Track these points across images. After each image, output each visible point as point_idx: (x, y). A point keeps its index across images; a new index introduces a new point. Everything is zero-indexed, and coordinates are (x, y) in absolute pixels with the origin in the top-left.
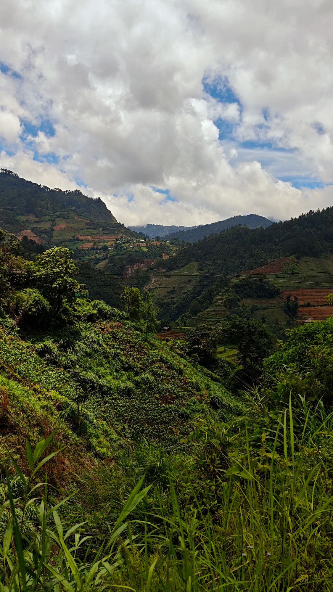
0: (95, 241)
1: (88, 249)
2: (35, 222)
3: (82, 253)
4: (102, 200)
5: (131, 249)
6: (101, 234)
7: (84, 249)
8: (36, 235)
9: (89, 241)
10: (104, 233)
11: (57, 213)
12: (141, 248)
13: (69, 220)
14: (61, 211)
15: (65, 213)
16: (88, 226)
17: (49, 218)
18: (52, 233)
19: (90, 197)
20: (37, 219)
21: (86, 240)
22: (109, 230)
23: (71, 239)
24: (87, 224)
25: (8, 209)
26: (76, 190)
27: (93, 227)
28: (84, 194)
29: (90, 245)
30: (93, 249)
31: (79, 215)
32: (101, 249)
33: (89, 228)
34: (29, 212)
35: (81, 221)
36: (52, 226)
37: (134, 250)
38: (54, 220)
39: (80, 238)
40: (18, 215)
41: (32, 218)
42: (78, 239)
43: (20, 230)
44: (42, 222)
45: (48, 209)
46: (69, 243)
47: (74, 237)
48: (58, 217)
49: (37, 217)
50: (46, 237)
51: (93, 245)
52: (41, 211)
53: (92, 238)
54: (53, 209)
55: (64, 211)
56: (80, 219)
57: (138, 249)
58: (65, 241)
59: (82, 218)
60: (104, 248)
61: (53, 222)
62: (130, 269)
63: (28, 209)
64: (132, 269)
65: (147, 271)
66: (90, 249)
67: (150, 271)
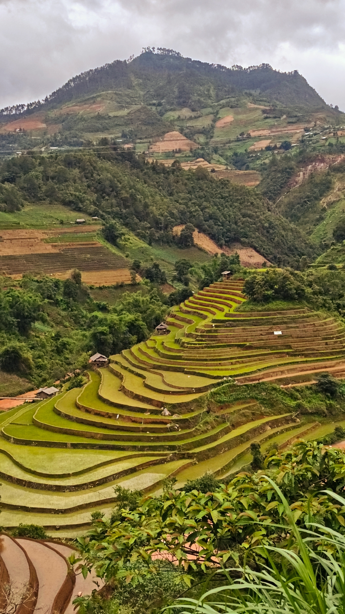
0: (274, 136)
1: (262, 150)
2: (191, 118)
3: (252, 156)
4: (300, 73)
5: (323, 142)
6: (285, 124)
7: (256, 150)
8: (185, 138)
9: (266, 138)
10: (289, 123)
11: (222, 102)
12: (340, 139)
13: (240, 109)
14: (228, 98)
15: (233, 99)
16: (265, 115)
17: (210, 110)
18: (213, 133)
19: (284, 72)
20: (193, 114)
21: (259, 136)
22: (296, 116)
23: (238, 138)
24: (264, 112)
25: (154, 104)
26: (263, 64)
27: (274, 116)
28: (274, 69)
29: (264, 144)
30: (268, 148)
31: (255, 101)
32: (280, 148)
33: (266, 118)
34: (183, 104)
35: (257, 109)
36: (214, 121)
37: (327, 144)
38: (217, 113)
39: (253, 134)
40: (167, 111)
41: (186, 112)
42: (249, 137)
43: (164, 133)
44: (199, 117)
45: (209, 97)
46: (238, 143)
47: (242, 134)
48: (223, 106)
49: (193, 110)
50: (202, 139)
51: (271, 143)
52: (199, 101)
53: (269, 132)
54: (217, 95)
55: (233, 97)
56: (256, 106)
57: (333, 141)
58: (230, 142)
59: (260, 105)
60: (284, 145)
61: (215, 116)
62: (301, 173)
63: (181, 100)
64: (304, 174)
65: (328, 174)
66: (264, 149)
67: (333, 173)
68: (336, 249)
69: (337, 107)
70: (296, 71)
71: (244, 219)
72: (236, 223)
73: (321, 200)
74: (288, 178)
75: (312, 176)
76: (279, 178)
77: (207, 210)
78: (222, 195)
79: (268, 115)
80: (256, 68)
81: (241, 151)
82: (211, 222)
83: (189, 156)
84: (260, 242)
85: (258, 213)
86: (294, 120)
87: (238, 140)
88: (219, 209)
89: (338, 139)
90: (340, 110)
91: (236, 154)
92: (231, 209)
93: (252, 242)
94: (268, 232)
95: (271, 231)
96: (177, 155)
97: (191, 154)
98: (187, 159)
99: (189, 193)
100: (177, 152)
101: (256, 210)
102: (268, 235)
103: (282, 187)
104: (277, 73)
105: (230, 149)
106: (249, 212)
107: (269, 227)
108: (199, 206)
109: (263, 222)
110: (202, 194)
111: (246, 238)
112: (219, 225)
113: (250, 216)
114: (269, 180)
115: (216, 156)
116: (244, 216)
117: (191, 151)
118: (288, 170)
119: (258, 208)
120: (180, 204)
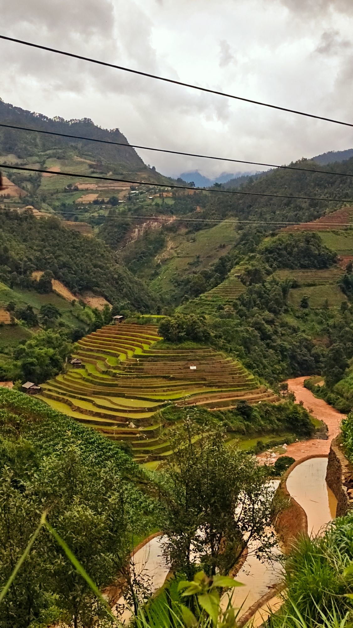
0: (101, 191)
1: (90, 204)
2: (17, 165)
3: (80, 209)
4: (121, 131)
5: (150, 201)
7: (84, 203)
8: (13, 184)
9: (94, 192)
10: (115, 180)
11: (48, 152)
12: (166, 200)
13: (66, 161)
14: (55, 149)
15: (60, 151)
16: (92, 170)
17: (36, 158)
18: (40, 181)
19: (105, 129)
20: (19, 161)
21: (87, 190)
22: (122, 174)
23: (65, 189)
24: (91, 166)
26: (85, 119)
27: (101, 171)
28: (95, 125)
29: (92, 197)
30: (96, 202)
31: (81, 155)
32: (108, 203)
33: (93, 172)
34: (9, 150)
35: (84, 163)
37: (154, 203)
38: (44, 162)
39: (80, 187)
41: (12, 158)
42: (77, 189)
45: (36, 146)
46: (65, 194)
47: (70, 186)
48: (50, 157)
49: (19, 157)
50: (29, 186)
51: (98, 197)
52: (26, 149)
53: (97, 186)
54: (44, 145)
55: (59, 149)
56: (82, 160)
57: (159, 201)
58: (57, 192)
59: (85, 159)
60: (112, 200)
61: (41, 165)
62: (137, 230)
63: (8, 146)
64: (139, 231)
65: (162, 233)
66: (92, 202)
67: (166, 232)
68: (194, 302)
69: (154, 168)
70: (117, 129)
71: (95, 270)
72: (88, 272)
73: (155, 256)
74: (124, 233)
75: (146, 233)
76: (115, 232)
77: (61, 258)
78: (74, 246)
79: (95, 170)
80: (78, 122)
81: (69, 202)
82: (65, 270)
83: (19, 203)
84: (110, 292)
85: (108, 265)
86: (120, 177)
87: (65, 191)
88: (71, 258)
89: (163, 200)
90: (157, 170)
91: (64, 205)
92: (82, 259)
93: (103, 291)
94: (117, 283)
95: (120, 283)
96: (6, 200)
97: (20, 201)
98: (16, 205)
99: (43, 240)
100: (5, 198)
101: (106, 262)
102: (117, 286)
103: (118, 242)
104: (98, 129)
105: (57, 199)
106: (99, 263)
107: (118, 279)
108: (54, 254)
109: (113, 273)
110: (55, 242)
111: (98, 287)
112: (72, 274)
113: (101, 267)
114: (106, 234)
115: (44, 205)
116: (95, 266)
117: (20, 198)
118: (124, 226)
119: (107, 260)
120: (35, 250)
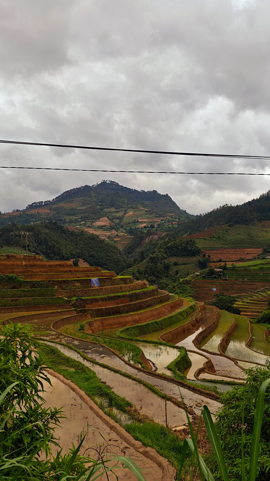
0: (148, 222)
1: (142, 228)
2: (115, 212)
3: (137, 230)
4: (169, 195)
5: (166, 226)
6: (154, 217)
7: (140, 227)
8: (109, 220)
9: (145, 222)
10: (156, 217)
11: (129, 206)
13: (136, 210)
14: (132, 204)
15: (134, 205)
16: (146, 213)
17: (123, 209)
18: (123, 219)
19: (162, 194)
20: (116, 210)
21: (142, 222)
23: (133, 222)
24: (146, 211)
25: (100, 205)
26: (154, 190)
27: (150, 213)
29: (144, 225)
30: (145, 227)
31: (144, 207)
32: (150, 227)
33: (147, 214)
34: (112, 206)
35: (143, 210)
36: (125, 214)
37: (168, 227)
38: (126, 211)
39: (140, 220)
40: (105, 208)
41: (113, 209)
42: (138, 222)
43: (100, 218)
44: (119, 212)
45: (124, 203)
46: (133, 224)
47: (135, 220)
48: (129, 208)
50: (117, 221)
51: (146, 225)
52: (119, 205)
53: (147, 220)
54: (128, 203)
55: (134, 204)
56: (144, 209)
57: (170, 226)
58: (130, 223)
59: (146, 208)
61: (125, 212)
63: (112, 204)
64: (148, 240)
65: (158, 240)
66: (143, 227)
67: (160, 240)
69: (185, 211)
70: (167, 194)
71: (107, 258)
72: (103, 259)
74: (141, 241)
75: (151, 241)
76: (137, 240)
78: (99, 247)
79: (147, 213)
80: (151, 192)
81: (134, 227)
82: (91, 258)
83: (109, 229)
84: (112, 268)
85: (113, 255)
86: (158, 215)
87: (133, 223)
88: (96, 252)
89: (173, 225)
91: (131, 229)
92: (102, 253)
93: (108, 267)
94: (117, 264)
95: (118, 263)
96: (104, 228)
97: (110, 228)
98: (108, 229)
100: (104, 226)
102: (117, 265)
103: (138, 245)
104: (159, 194)
105: (129, 226)
106: (109, 255)
107: (118, 262)
108: (87, 251)
109: (115, 259)
111: (106, 265)
112: (95, 260)
113: (109, 256)
114: (133, 241)
115: (121, 229)
116: (107, 256)
117: (110, 226)
119: (114, 253)
